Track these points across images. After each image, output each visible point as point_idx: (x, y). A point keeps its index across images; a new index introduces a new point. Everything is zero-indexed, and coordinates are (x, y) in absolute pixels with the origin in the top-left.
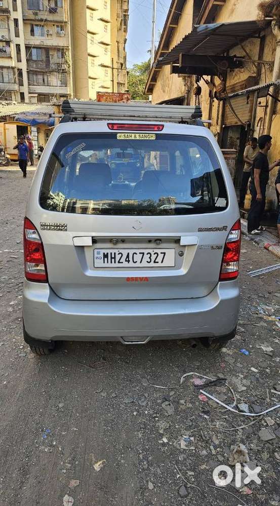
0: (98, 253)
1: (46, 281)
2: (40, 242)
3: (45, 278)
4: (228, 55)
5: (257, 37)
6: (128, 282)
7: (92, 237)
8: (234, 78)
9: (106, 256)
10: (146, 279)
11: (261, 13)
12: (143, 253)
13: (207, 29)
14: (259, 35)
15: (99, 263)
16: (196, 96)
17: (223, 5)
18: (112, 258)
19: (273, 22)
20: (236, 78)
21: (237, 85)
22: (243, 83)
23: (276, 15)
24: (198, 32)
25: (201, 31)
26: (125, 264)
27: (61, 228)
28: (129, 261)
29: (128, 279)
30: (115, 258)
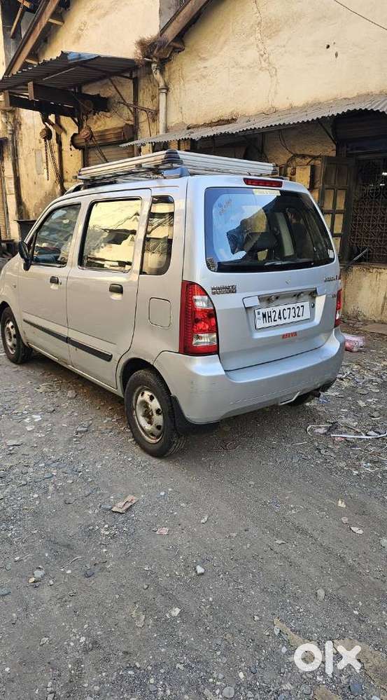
0: (259, 314)
1: (217, 352)
2: (212, 308)
3: (216, 349)
4: (81, 92)
5: (127, 77)
6: (284, 340)
7: (259, 296)
8: (96, 122)
9: (264, 316)
10: (295, 334)
11: (139, 51)
12: (290, 309)
13: (80, 58)
14: (131, 75)
15: (260, 324)
16: (45, 141)
17: (61, 26)
18: (269, 317)
19: (154, 65)
20: (99, 123)
21: (109, 133)
22: (119, 130)
23: (156, 58)
24: (69, 61)
25: (72, 60)
26: (279, 322)
27: (231, 290)
28: (281, 318)
29: (284, 336)
30: (271, 317)
